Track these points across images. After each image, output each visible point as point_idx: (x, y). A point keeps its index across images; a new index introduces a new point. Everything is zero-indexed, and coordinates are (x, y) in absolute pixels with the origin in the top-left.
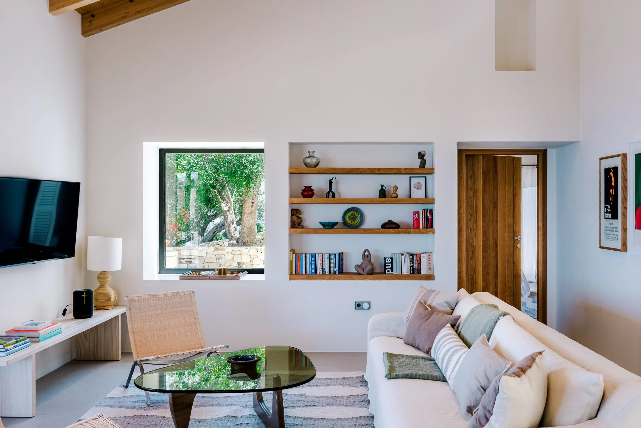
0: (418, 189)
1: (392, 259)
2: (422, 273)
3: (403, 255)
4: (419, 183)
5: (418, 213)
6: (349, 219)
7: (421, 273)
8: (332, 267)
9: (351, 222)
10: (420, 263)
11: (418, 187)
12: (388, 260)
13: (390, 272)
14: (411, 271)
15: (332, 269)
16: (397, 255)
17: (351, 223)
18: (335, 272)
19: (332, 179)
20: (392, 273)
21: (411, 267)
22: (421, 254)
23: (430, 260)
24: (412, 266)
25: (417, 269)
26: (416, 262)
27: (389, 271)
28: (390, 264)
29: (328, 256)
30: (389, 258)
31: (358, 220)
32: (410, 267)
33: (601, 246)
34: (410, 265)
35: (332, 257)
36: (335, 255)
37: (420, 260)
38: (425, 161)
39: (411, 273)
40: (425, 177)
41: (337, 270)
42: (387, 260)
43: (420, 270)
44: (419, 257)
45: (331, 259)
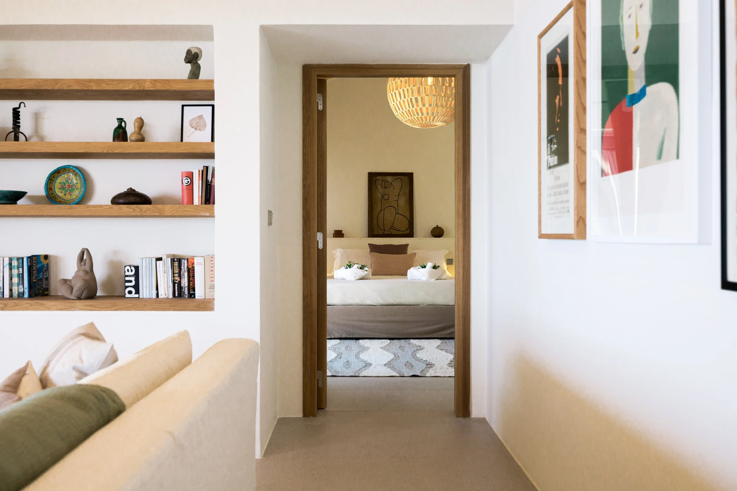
0: (198, 128)
1: (137, 268)
2: (196, 297)
3: (160, 259)
4: (201, 117)
5: (190, 175)
6: (60, 189)
7: (194, 297)
8: (14, 283)
9: (65, 195)
10: (194, 277)
11: (197, 126)
12: (128, 270)
13: (133, 295)
14: (177, 293)
15: (15, 289)
16: (147, 259)
17: (65, 198)
18: (21, 295)
19: (18, 106)
20: (137, 296)
21: (176, 285)
22: (195, 258)
23: (212, 271)
24: (177, 282)
25: (189, 290)
26: (186, 274)
27: (130, 292)
28: (133, 279)
29: (8, 262)
30: (130, 267)
31: (79, 190)
32: (174, 283)
33: (543, 232)
34: (174, 280)
35: (15, 263)
36: (21, 261)
37: (194, 270)
38: (199, 67)
39: (176, 295)
40: (213, 106)
41: (26, 291)
42: (126, 271)
43: (194, 289)
44: (192, 264)
45: (13, 268)
